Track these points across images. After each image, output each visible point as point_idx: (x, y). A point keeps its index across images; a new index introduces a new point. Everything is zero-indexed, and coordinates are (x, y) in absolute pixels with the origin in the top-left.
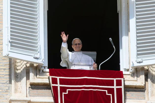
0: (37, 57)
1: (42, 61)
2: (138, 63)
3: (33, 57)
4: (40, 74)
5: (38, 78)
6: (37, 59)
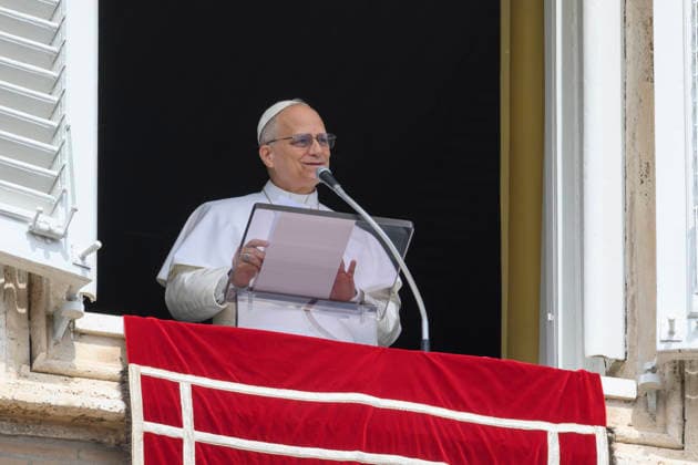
0: (50, 231)
1: (83, 258)
3: (25, 228)
4: (52, 342)
5: (44, 370)
6: (49, 241)
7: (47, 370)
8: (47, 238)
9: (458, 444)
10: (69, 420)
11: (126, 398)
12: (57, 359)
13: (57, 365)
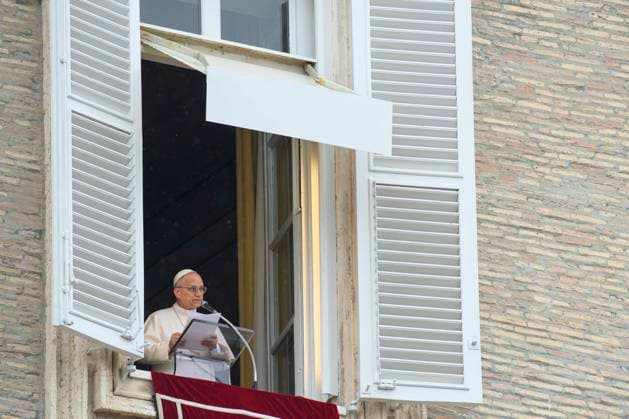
0: (130, 336)
2: (380, 388)
3: (121, 335)
4: (122, 381)
5: (120, 395)
8: (129, 339)
11: (156, 410)
12: (123, 389)
13: (124, 392)
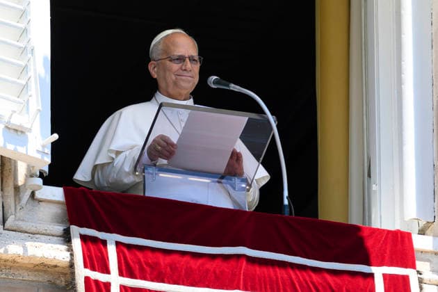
1: (43, 146)
5: (13, 229)
6: (19, 133)
7: (15, 228)
8: (19, 131)
9: (310, 283)
10: (31, 266)
12: (23, 220)
13: (22, 225)
